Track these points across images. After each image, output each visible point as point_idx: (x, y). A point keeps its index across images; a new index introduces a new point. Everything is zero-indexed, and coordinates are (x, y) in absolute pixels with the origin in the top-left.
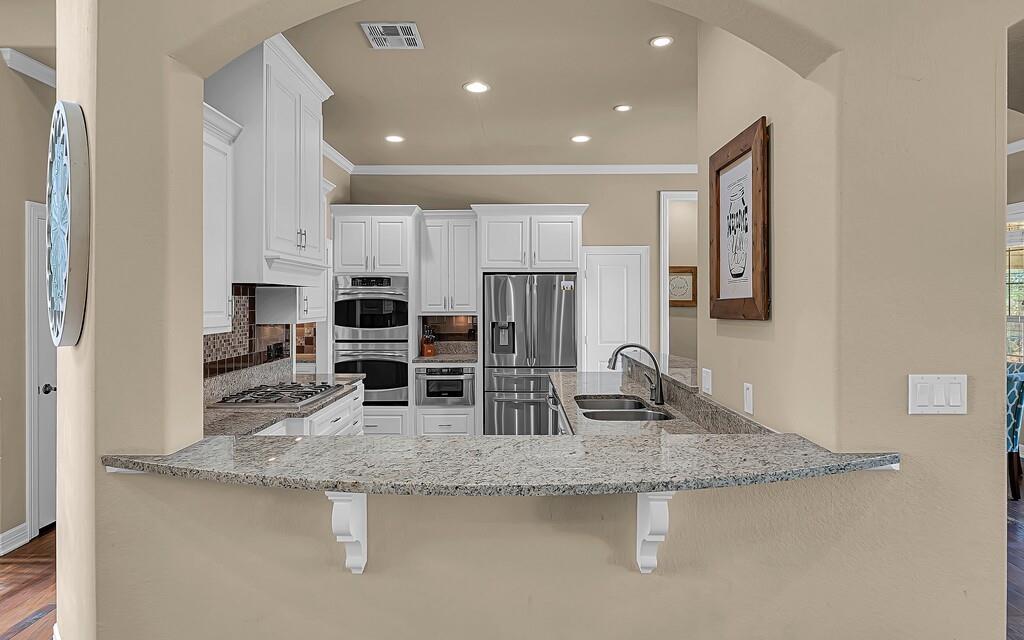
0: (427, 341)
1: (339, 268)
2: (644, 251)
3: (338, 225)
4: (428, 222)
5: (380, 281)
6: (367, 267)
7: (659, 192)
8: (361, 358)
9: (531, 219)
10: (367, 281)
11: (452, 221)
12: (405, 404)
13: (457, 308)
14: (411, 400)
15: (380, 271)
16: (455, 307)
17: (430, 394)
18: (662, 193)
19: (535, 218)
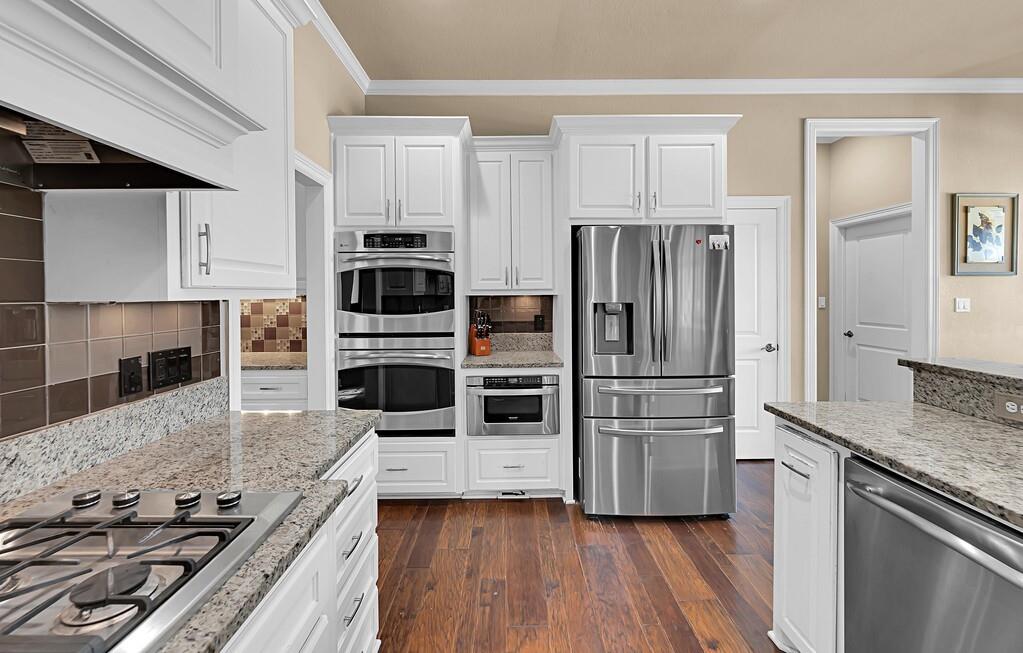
0: (481, 334)
1: (345, 219)
2: (784, 202)
3: (342, 150)
4: (480, 155)
5: (411, 240)
6: (388, 217)
7: (803, 121)
8: (382, 361)
9: (647, 141)
10: (389, 240)
11: (517, 155)
12: (451, 433)
13: (524, 284)
14: (460, 427)
15: (408, 224)
16: (521, 282)
17: (489, 418)
18: (809, 121)
19: (655, 139)
